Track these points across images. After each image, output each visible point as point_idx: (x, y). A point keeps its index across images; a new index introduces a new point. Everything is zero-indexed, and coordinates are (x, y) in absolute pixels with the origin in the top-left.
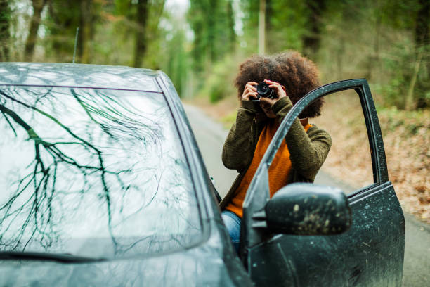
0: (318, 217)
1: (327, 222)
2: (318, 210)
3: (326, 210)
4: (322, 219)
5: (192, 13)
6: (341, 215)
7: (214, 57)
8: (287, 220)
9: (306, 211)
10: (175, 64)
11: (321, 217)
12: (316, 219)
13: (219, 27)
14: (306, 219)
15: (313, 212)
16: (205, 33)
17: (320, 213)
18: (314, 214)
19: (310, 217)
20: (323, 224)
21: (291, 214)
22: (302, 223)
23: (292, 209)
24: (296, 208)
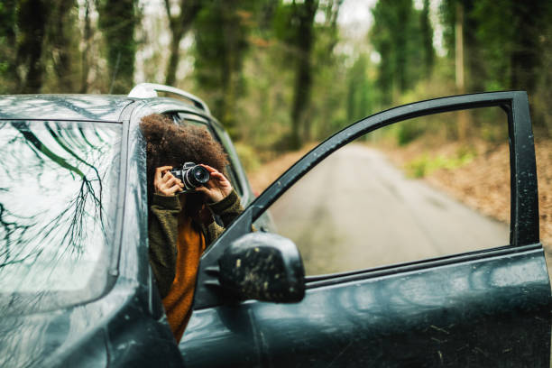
0: (257, 278)
1: (266, 284)
2: (257, 268)
3: (266, 268)
4: (261, 281)
5: (376, 31)
6: (281, 277)
7: (405, 86)
8: (231, 278)
9: (247, 268)
10: (358, 97)
11: (260, 276)
12: (256, 281)
13: (411, 45)
14: (247, 278)
15: (254, 270)
16: (392, 56)
17: (259, 272)
18: (254, 273)
19: (250, 277)
20: (262, 287)
21: (234, 270)
22: (243, 283)
23: (235, 264)
24: (239, 262)
